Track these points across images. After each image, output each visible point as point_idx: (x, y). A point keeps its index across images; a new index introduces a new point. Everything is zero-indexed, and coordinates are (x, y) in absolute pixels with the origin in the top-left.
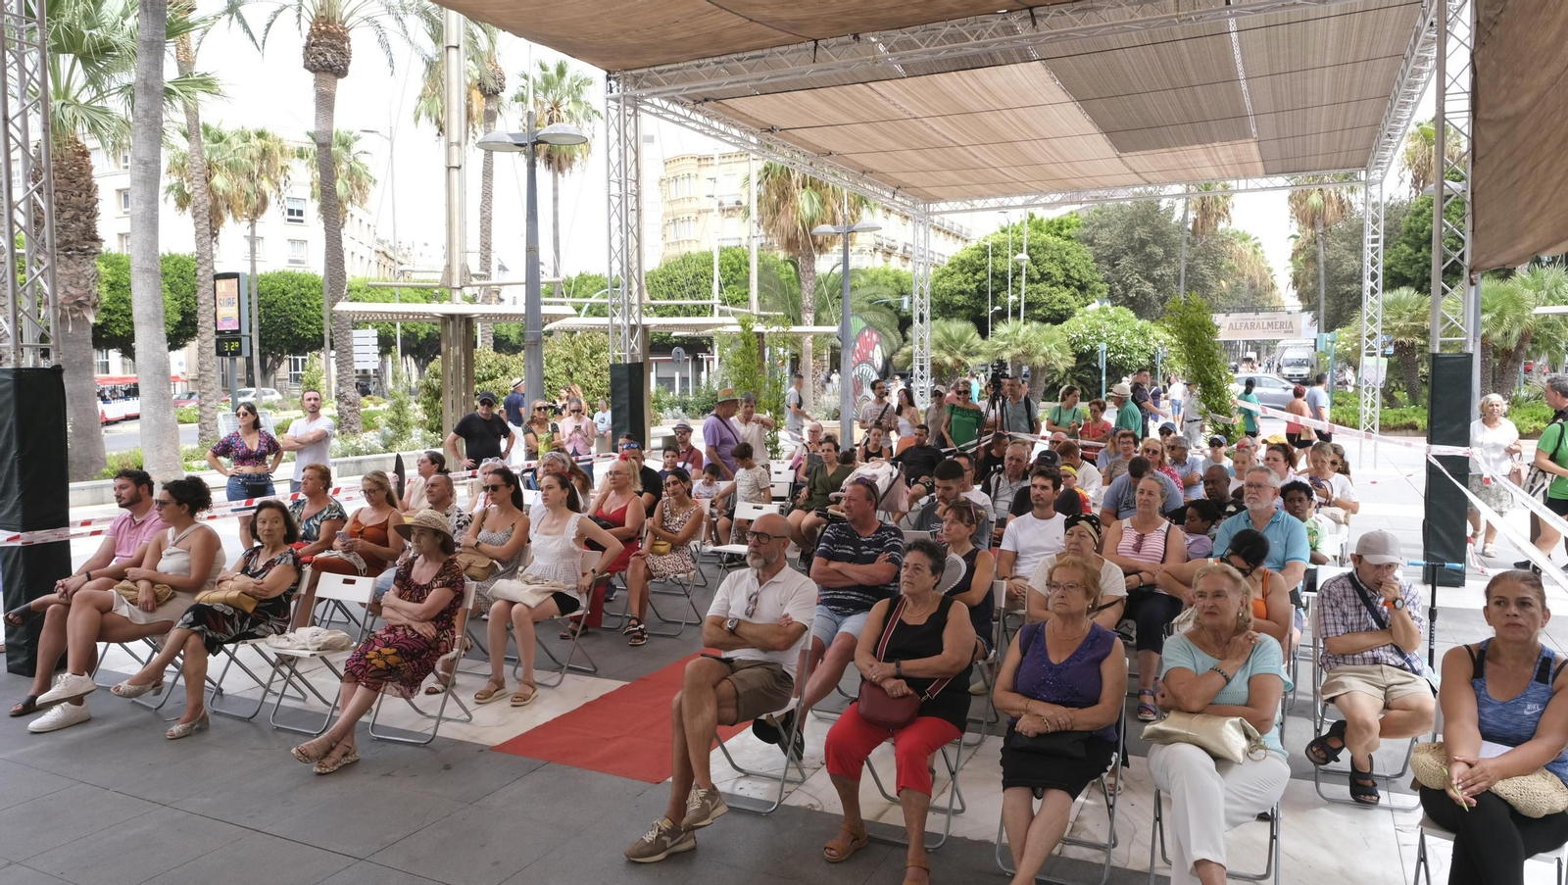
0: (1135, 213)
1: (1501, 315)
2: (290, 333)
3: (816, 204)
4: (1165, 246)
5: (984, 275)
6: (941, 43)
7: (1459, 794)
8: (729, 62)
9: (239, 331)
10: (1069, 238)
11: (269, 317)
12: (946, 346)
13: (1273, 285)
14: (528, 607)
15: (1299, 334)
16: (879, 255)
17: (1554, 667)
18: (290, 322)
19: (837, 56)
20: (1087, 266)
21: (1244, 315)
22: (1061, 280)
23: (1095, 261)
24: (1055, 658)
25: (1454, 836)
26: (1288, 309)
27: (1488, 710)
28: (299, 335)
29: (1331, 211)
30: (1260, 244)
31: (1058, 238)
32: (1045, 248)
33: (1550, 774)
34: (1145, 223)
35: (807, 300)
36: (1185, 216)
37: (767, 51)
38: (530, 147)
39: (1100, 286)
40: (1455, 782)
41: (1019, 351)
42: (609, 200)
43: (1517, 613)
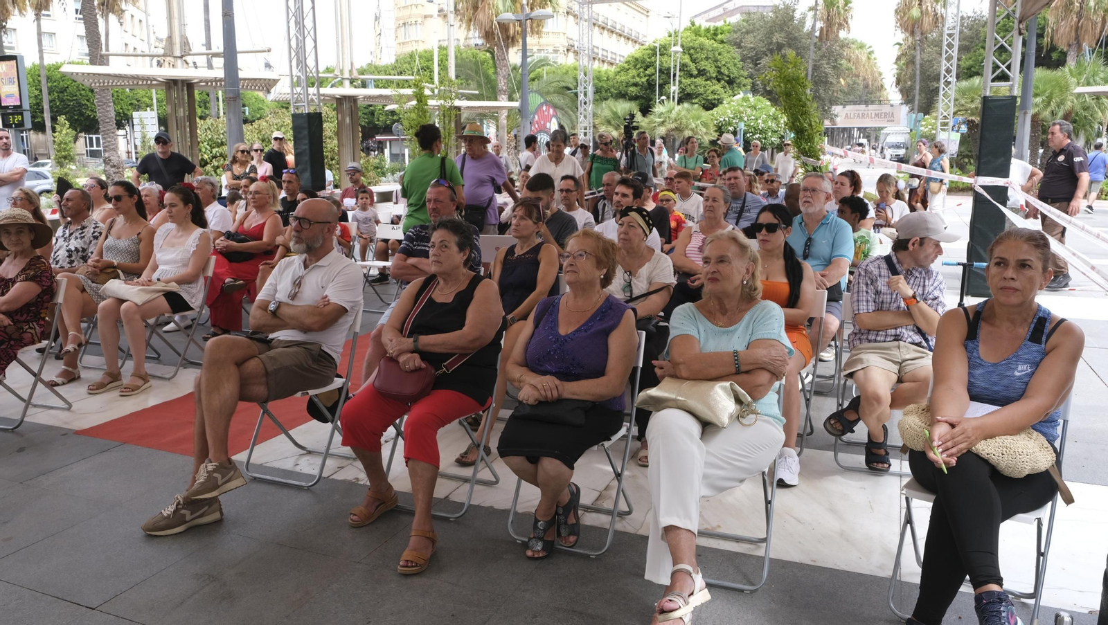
0: (774, 22)
1: (1050, 99)
2: (81, 114)
4: (797, 49)
5: (653, 71)
7: (938, 456)
9: (20, 106)
10: (722, 42)
11: (62, 101)
12: (613, 122)
13: (882, 86)
14: (136, 305)
15: (899, 123)
16: (571, 55)
17: (1048, 327)
18: (81, 105)
20: (735, 65)
21: (857, 107)
22: (714, 75)
23: (742, 60)
24: (563, 331)
25: (933, 497)
26: (891, 102)
27: (978, 372)
28: (89, 116)
29: (927, 21)
30: (872, 52)
31: (713, 41)
32: (702, 49)
33: (1035, 434)
34: (782, 30)
35: (502, 84)
36: (813, 27)
39: (745, 81)
40: (935, 444)
41: (673, 126)
43: (1014, 276)
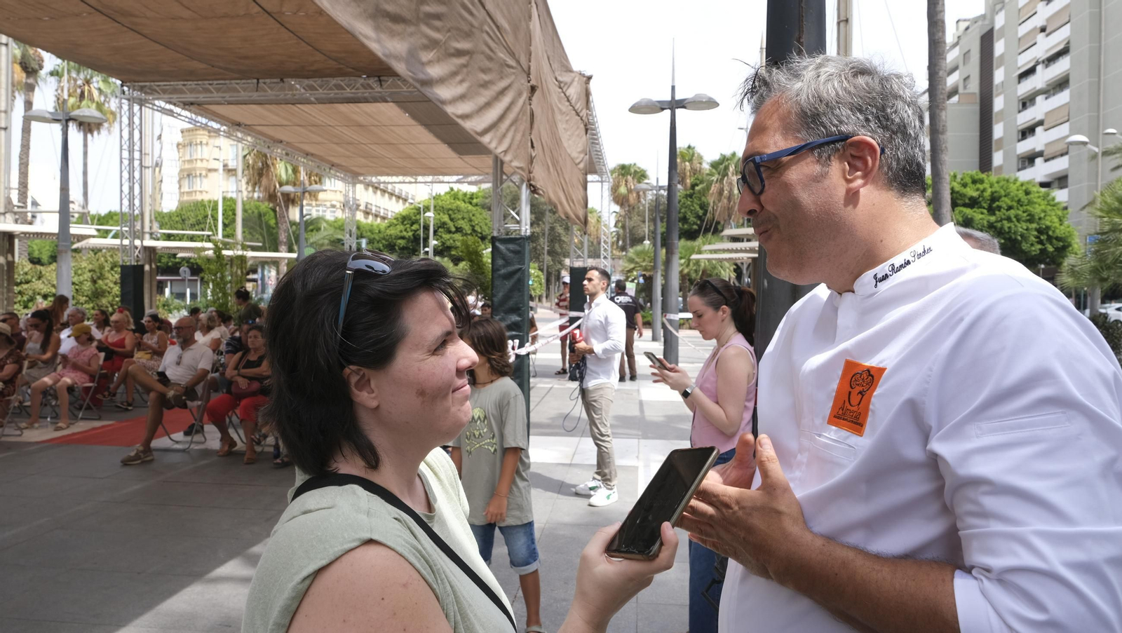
3: (290, 171)
6: (331, 89)
8: (204, 84)
10: (476, 205)
19: (270, 89)
22: (469, 232)
31: (468, 204)
32: (459, 211)
35: (283, 237)
37: (227, 82)
38: (64, 122)
42: (121, 162)
